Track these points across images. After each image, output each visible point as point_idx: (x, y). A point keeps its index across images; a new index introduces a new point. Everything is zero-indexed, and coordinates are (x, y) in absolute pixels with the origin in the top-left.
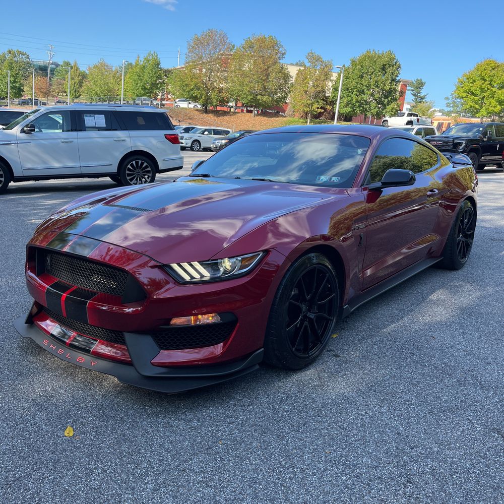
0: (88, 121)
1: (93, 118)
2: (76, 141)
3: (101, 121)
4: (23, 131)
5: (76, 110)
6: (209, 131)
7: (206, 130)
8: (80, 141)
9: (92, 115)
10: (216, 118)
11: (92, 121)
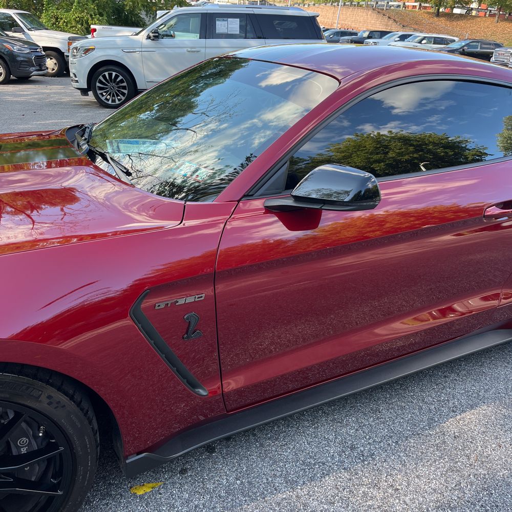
0: (220, 27)
1: (227, 22)
2: (203, 50)
3: (234, 25)
4: (149, 37)
5: (209, 12)
6: (429, 40)
7: (424, 38)
8: (208, 50)
9: (225, 19)
10: (448, 23)
11: (224, 26)
